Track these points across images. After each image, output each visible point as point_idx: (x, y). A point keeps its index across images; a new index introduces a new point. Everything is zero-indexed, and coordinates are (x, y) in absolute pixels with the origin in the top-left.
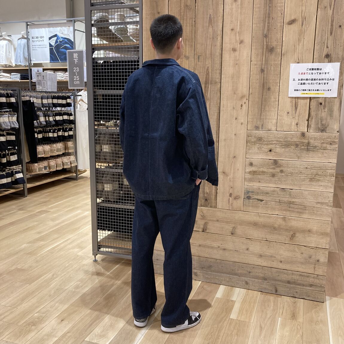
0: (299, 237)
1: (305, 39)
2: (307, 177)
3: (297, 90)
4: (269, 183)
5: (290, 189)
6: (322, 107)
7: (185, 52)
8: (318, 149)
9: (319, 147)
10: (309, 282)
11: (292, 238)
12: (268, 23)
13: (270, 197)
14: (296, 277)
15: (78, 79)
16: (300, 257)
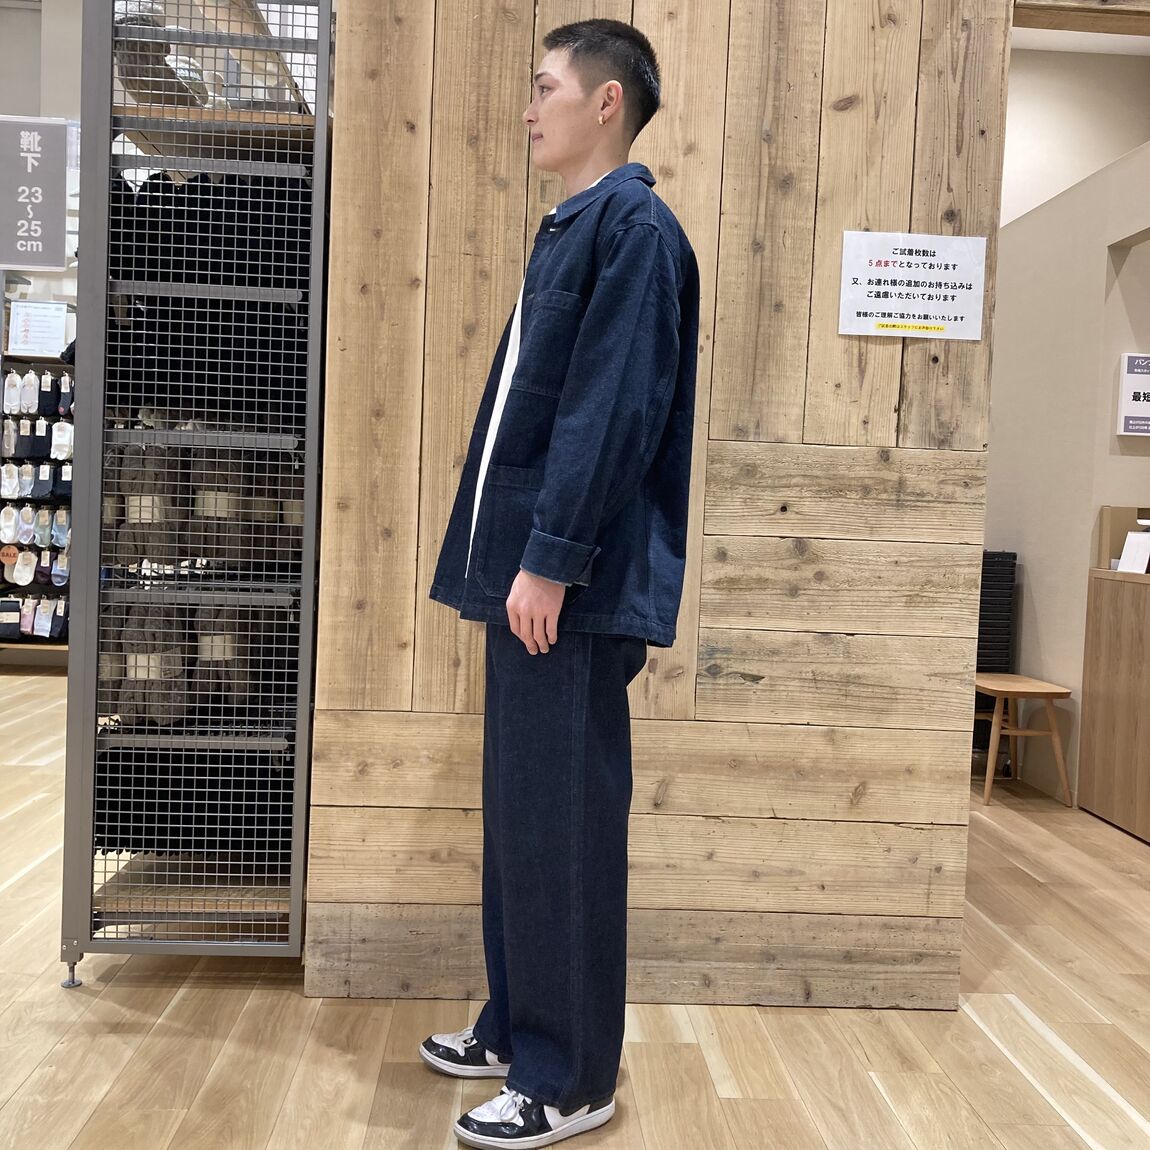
0: (882, 799)
1: (885, 160)
2: (899, 594)
3: (865, 314)
4: (781, 616)
5: (847, 634)
6: (939, 368)
7: (495, 166)
8: (929, 502)
9: (932, 496)
10: (913, 945)
11: (855, 802)
12: (776, 98)
13: (786, 665)
14: (870, 936)
15: (36, 231)
16: (881, 864)
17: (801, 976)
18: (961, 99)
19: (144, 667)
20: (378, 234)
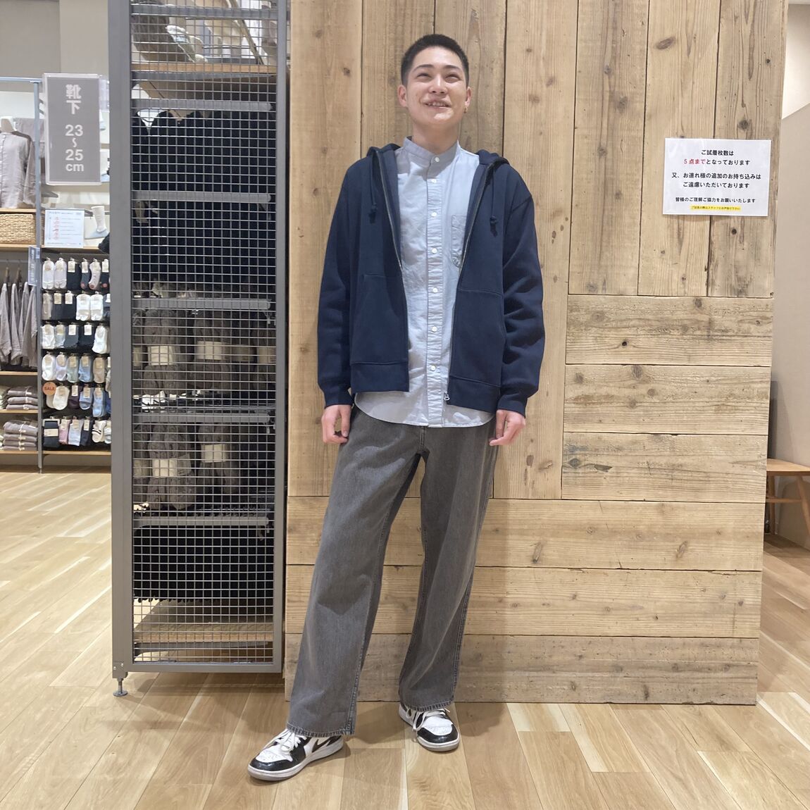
0: (698, 553)
1: (695, 86)
2: (710, 404)
3: (682, 199)
4: (623, 422)
5: (672, 434)
6: (736, 238)
8: (731, 336)
9: (734, 331)
10: (723, 658)
11: (679, 556)
12: (614, 42)
13: (626, 458)
14: (691, 652)
15: (79, 157)
16: (699, 601)
17: (642, 682)
18: (752, 37)
19: (165, 468)
20: (324, 151)
